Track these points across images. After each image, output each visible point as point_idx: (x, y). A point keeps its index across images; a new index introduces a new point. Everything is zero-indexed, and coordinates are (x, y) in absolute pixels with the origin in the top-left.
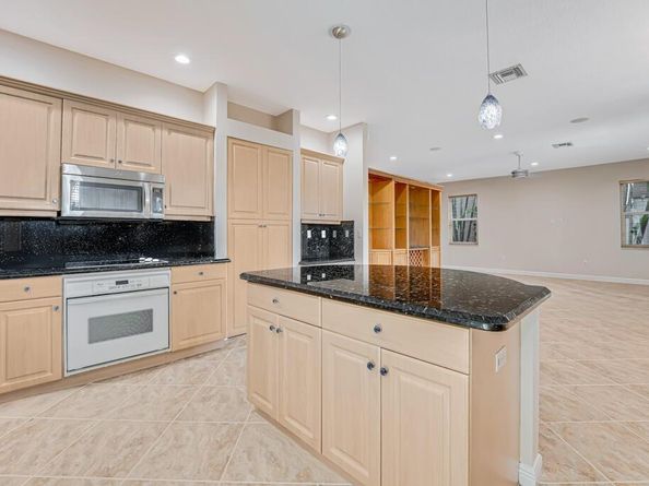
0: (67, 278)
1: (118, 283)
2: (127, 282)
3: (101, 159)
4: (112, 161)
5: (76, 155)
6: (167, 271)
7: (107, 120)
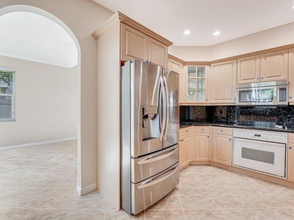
0: (235, 129)
1: (255, 135)
2: (260, 136)
3: (253, 79)
4: (258, 79)
5: (243, 80)
6: (286, 134)
7: (256, 61)
